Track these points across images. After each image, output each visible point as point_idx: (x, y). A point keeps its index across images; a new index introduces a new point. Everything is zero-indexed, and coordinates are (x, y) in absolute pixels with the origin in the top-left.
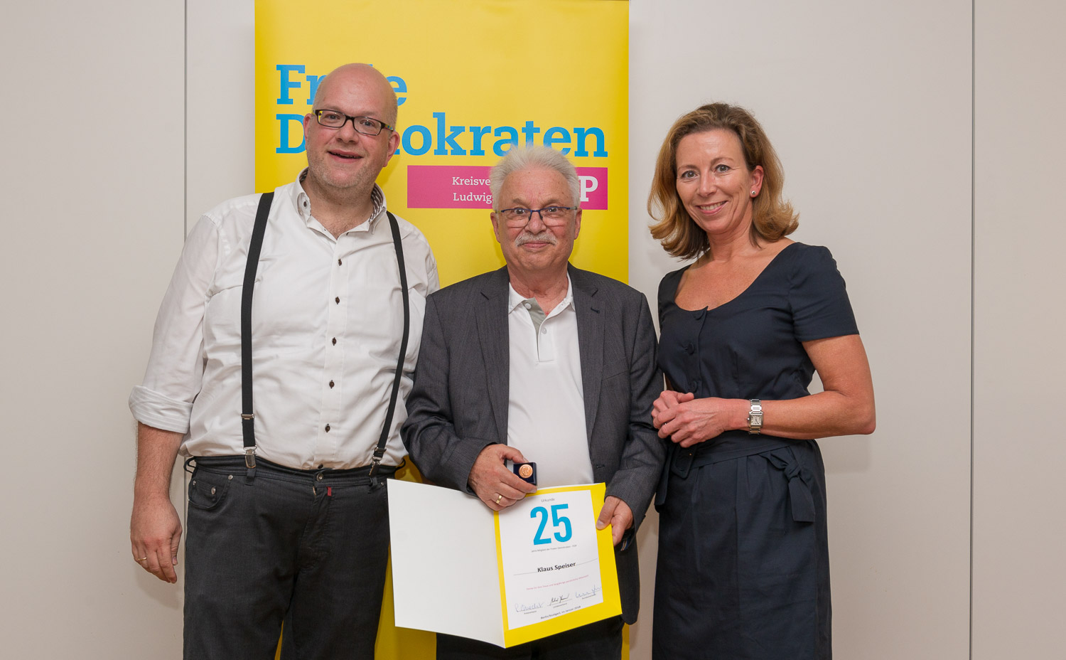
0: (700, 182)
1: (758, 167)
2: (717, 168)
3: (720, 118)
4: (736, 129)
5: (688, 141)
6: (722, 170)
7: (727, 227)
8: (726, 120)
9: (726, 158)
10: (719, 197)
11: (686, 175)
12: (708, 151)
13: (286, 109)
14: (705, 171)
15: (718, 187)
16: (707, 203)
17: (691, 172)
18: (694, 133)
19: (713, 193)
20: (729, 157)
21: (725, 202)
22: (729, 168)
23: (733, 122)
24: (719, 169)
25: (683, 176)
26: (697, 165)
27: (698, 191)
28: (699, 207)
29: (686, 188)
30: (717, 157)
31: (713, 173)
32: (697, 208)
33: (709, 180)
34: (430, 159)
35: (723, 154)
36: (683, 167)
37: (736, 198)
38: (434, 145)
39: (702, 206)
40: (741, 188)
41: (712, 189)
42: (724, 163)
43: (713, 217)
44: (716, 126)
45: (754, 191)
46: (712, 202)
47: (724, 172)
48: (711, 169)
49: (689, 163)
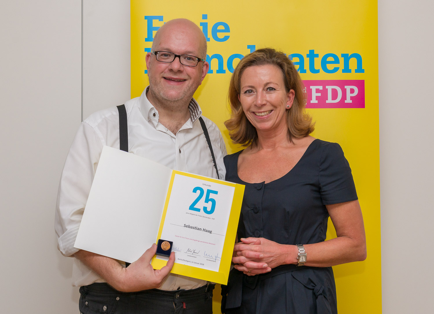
0: (257, 97)
1: (292, 90)
2: (268, 89)
3: (271, 58)
4: (281, 66)
5: (250, 70)
6: (270, 90)
7: (271, 127)
8: (275, 59)
9: (273, 83)
10: (268, 108)
11: (247, 92)
12: (262, 78)
14: (260, 90)
15: (267, 101)
16: (260, 111)
17: (251, 90)
18: (254, 65)
19: (264, 105)
20: (276, 83)
21: (272, 111)
22: (275, 89)
23: (279, 61)
24: (268, 90)
25: (246, 92)
26: (255, 86)
27: (255, 103)
28: (254, 113)
29: (247, 100)
30: (268, 82)
31: (265, 92)
32: (252, 114)
33: (262, 96)
35: (272, 80)
36: (246, 87)
37: (278, 109)
39: (257, 112)
40: (282, 103)
41: (264, 102)
42: (271, 86)
43: (263, 120)
44: (268, 62)
45: (289, 105)
46: (262, 110)
47: (272, 92)
48: (263, 89)
49: (250, 85)
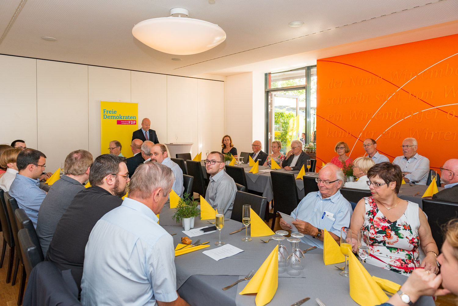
13: (104, 114)
34: (119, 119)
38: (119, 118)
